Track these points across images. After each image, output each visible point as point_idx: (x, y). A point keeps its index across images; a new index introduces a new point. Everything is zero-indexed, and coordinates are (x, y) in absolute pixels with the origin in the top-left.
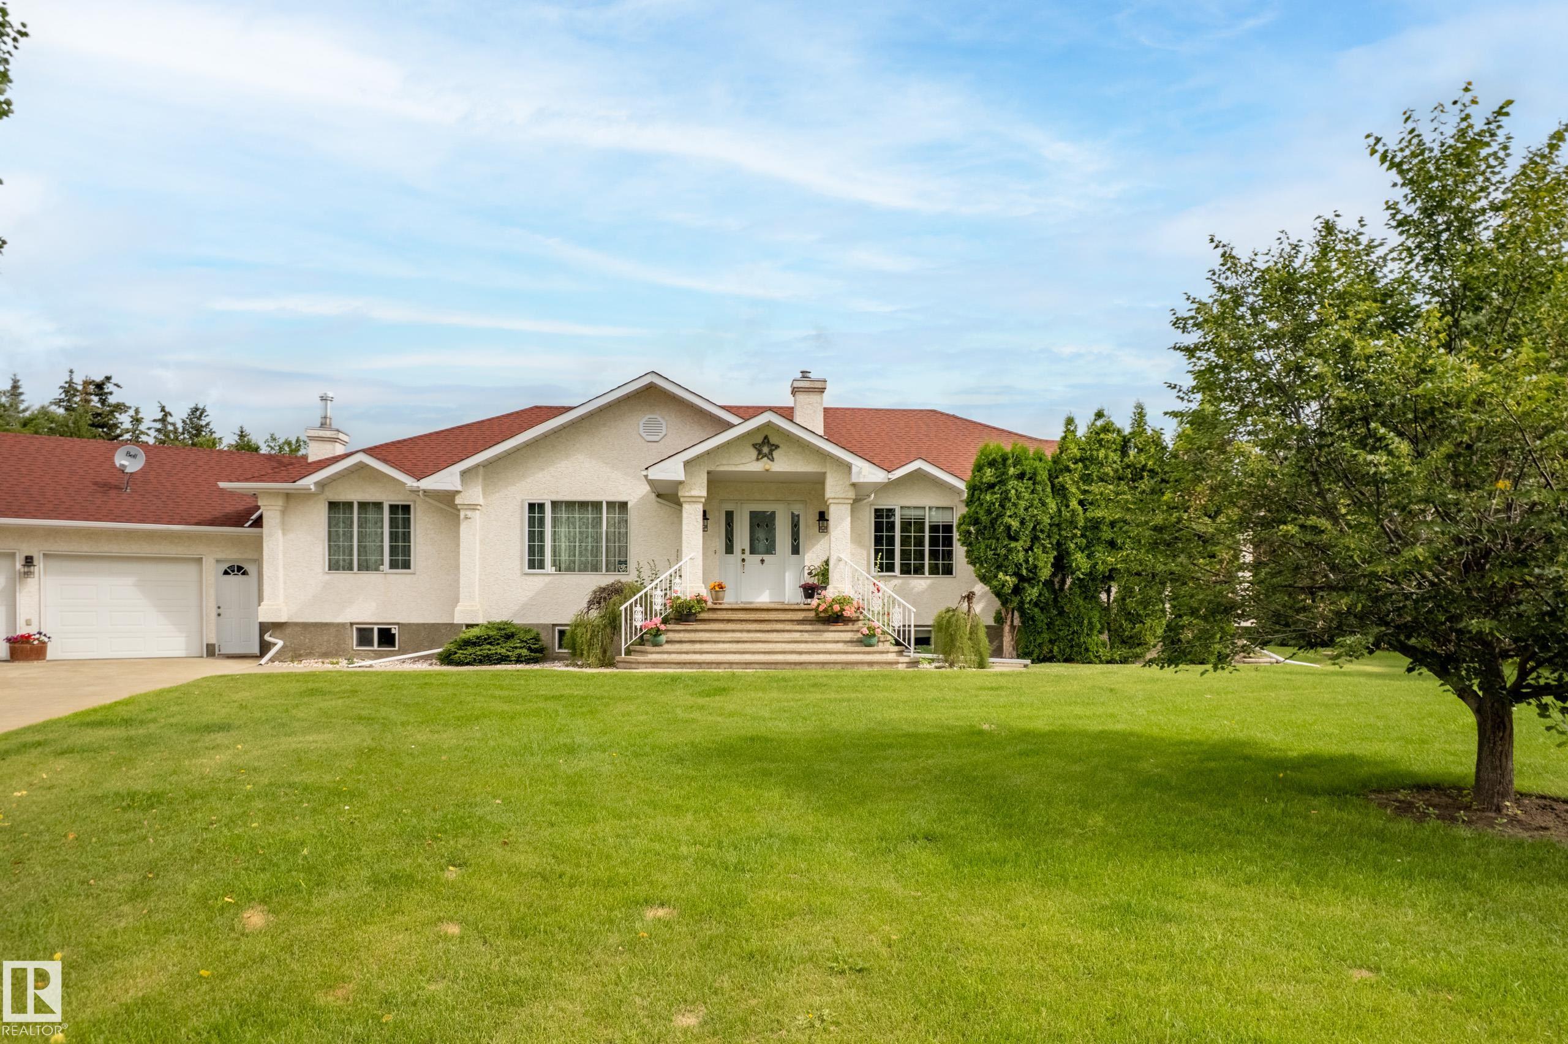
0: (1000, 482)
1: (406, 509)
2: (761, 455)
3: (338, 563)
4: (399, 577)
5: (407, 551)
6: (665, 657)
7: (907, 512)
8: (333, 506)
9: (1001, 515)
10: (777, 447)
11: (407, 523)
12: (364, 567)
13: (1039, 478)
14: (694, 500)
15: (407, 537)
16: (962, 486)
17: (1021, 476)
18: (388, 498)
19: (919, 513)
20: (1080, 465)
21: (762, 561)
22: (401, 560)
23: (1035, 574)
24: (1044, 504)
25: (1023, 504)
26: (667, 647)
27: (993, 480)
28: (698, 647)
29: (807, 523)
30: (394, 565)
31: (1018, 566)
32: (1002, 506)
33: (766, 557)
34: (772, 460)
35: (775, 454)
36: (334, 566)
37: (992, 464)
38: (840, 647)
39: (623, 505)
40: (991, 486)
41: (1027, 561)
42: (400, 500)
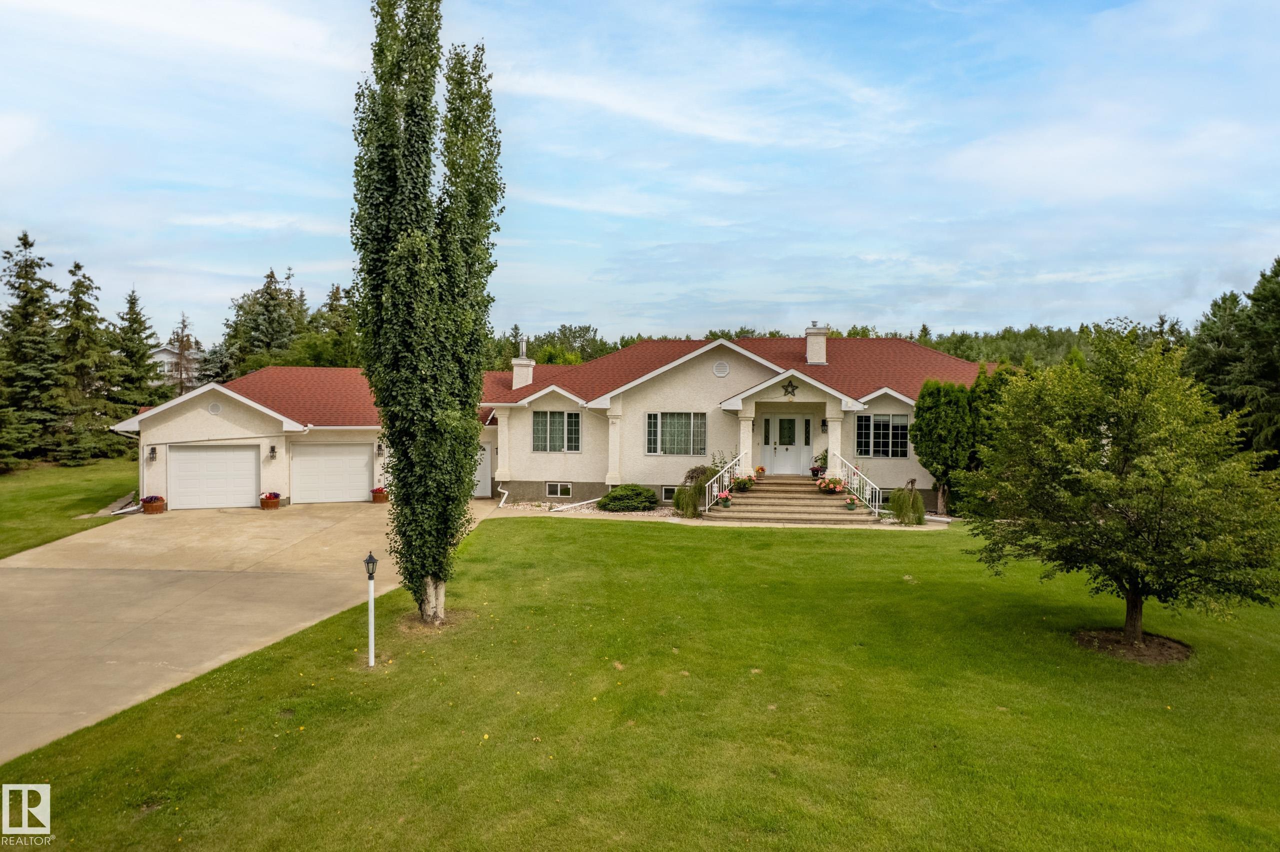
0: (935, 407)
1: (577, 415)
2: (787, 392)
3: (539, 446)
4: (572, 456)
5: (577, 440)
6: (731, 514)
7: (878, 418)
8: (536, 414)
9: (935, 428)
10: (797, 387)
11: (577, 424)
12: (553, 449)
13: (960, 404)
14: (747, 418)
15: (577, 432)
16: (912, 403)
17: (949, 403)
18: (567, 409)
19: (886, 418)
20: (988, 395)
21: (787, 449)
22: (574, 445)
23: (957, 463)
24: (964, 420)
25: (949, 420)
26: (732, 508)
27: (931, 405)
28: (749, 508)
29: (815, 425)
30: (570, 448)
31: (946, 459)
32: (936, 422)
33: (789, 447)
34: (794, 395)
35: (796, 392)
36: (536, 449)
37: (931, 394)
38: (834, 510)
39: (703, 415)
40: (930, 409)
41: (952, 456)
42: (573, 411)
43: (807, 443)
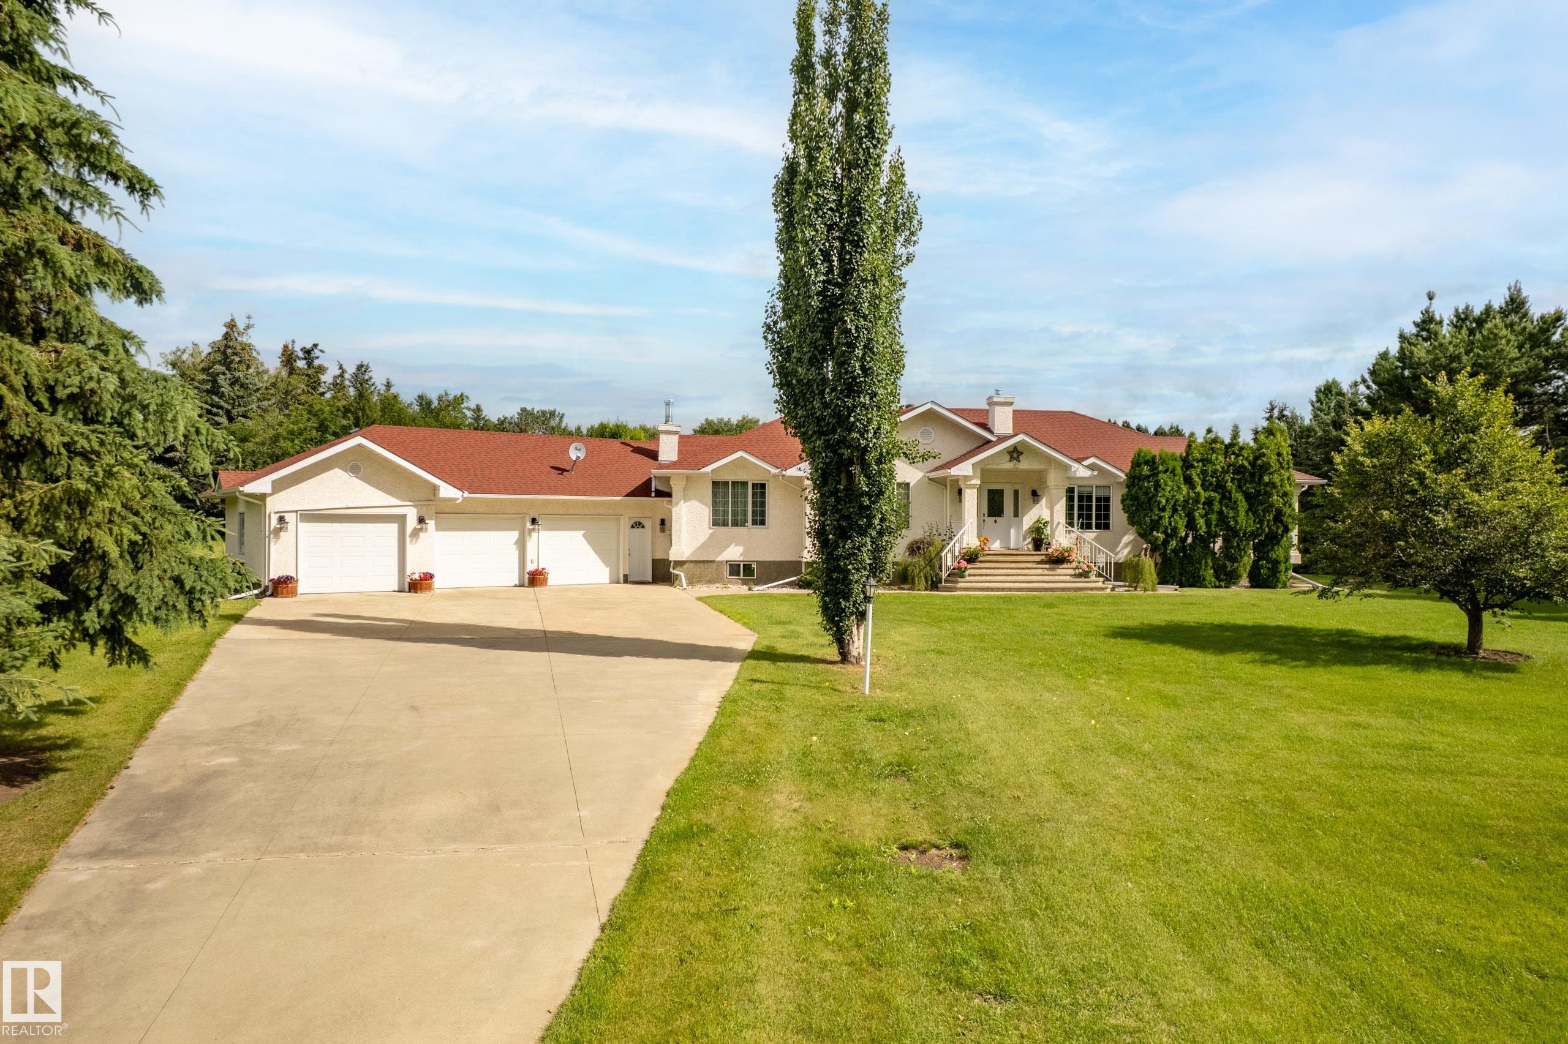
0: (1152, 475)
1: (763, 486)
2: (1012, 458)
3: (718, 521)
4: (758, 530)
5: (763, 513)
6: (969, 585)
7: (1082, 489)
8: (715, 484)
9: (1155, 496)
10: (1022, 453)
11: (763, 495)
12: (735, 524)
13: (1176, 472)
14: (972, 487)
15: (763, 504)
16: (1123, 476)
17: (1166, 471)
18: (751, 478)
19: (1089, 489)
20: (1201, 464)
21: (996, 521)
22: (760, 519)
23: (1176, 532)
24: (1179, 488)
25: (1169, 488)
26: (968, 578)
27: (1148, 473)
28: (984, 578)
29: (1025, 496)
30: (754, 523)
31: (1166, 528)
32: (1156, 490)
33: (998, 519)
34: (1019, 461)
35: (1021, 458)
36: (715, 523)
37: (1147, 463)
38: (1068, 578)
39: (908, 485)
40: (1148, 477)
41: (1170, 524)
42: (759, 480)
43: (1016, 515)
